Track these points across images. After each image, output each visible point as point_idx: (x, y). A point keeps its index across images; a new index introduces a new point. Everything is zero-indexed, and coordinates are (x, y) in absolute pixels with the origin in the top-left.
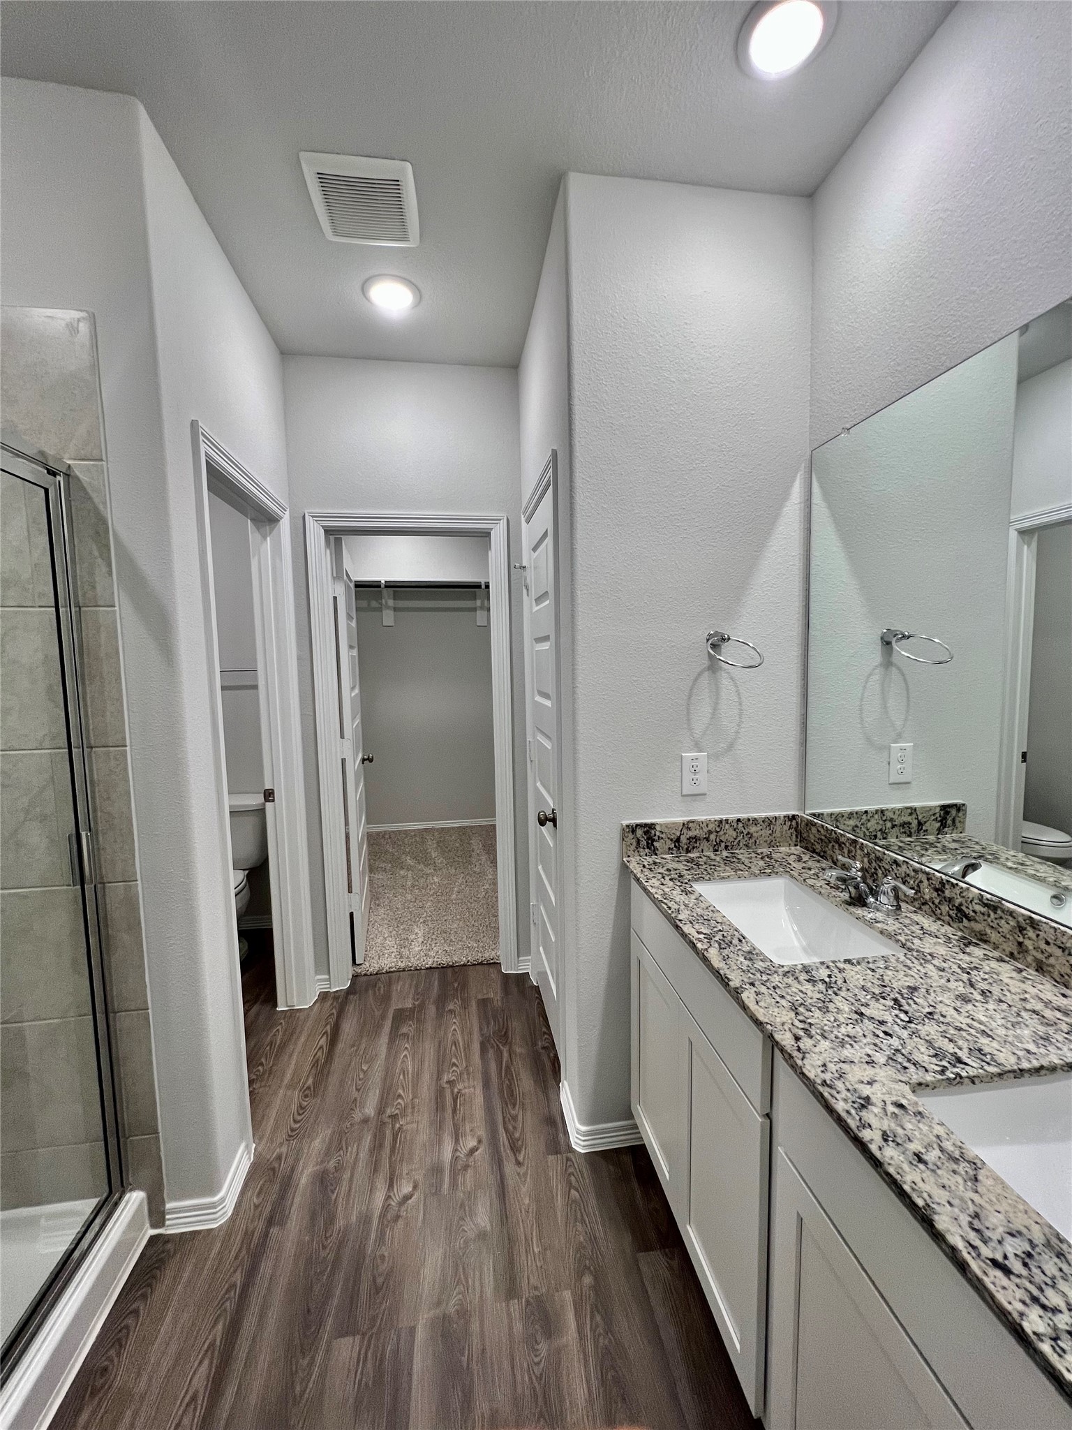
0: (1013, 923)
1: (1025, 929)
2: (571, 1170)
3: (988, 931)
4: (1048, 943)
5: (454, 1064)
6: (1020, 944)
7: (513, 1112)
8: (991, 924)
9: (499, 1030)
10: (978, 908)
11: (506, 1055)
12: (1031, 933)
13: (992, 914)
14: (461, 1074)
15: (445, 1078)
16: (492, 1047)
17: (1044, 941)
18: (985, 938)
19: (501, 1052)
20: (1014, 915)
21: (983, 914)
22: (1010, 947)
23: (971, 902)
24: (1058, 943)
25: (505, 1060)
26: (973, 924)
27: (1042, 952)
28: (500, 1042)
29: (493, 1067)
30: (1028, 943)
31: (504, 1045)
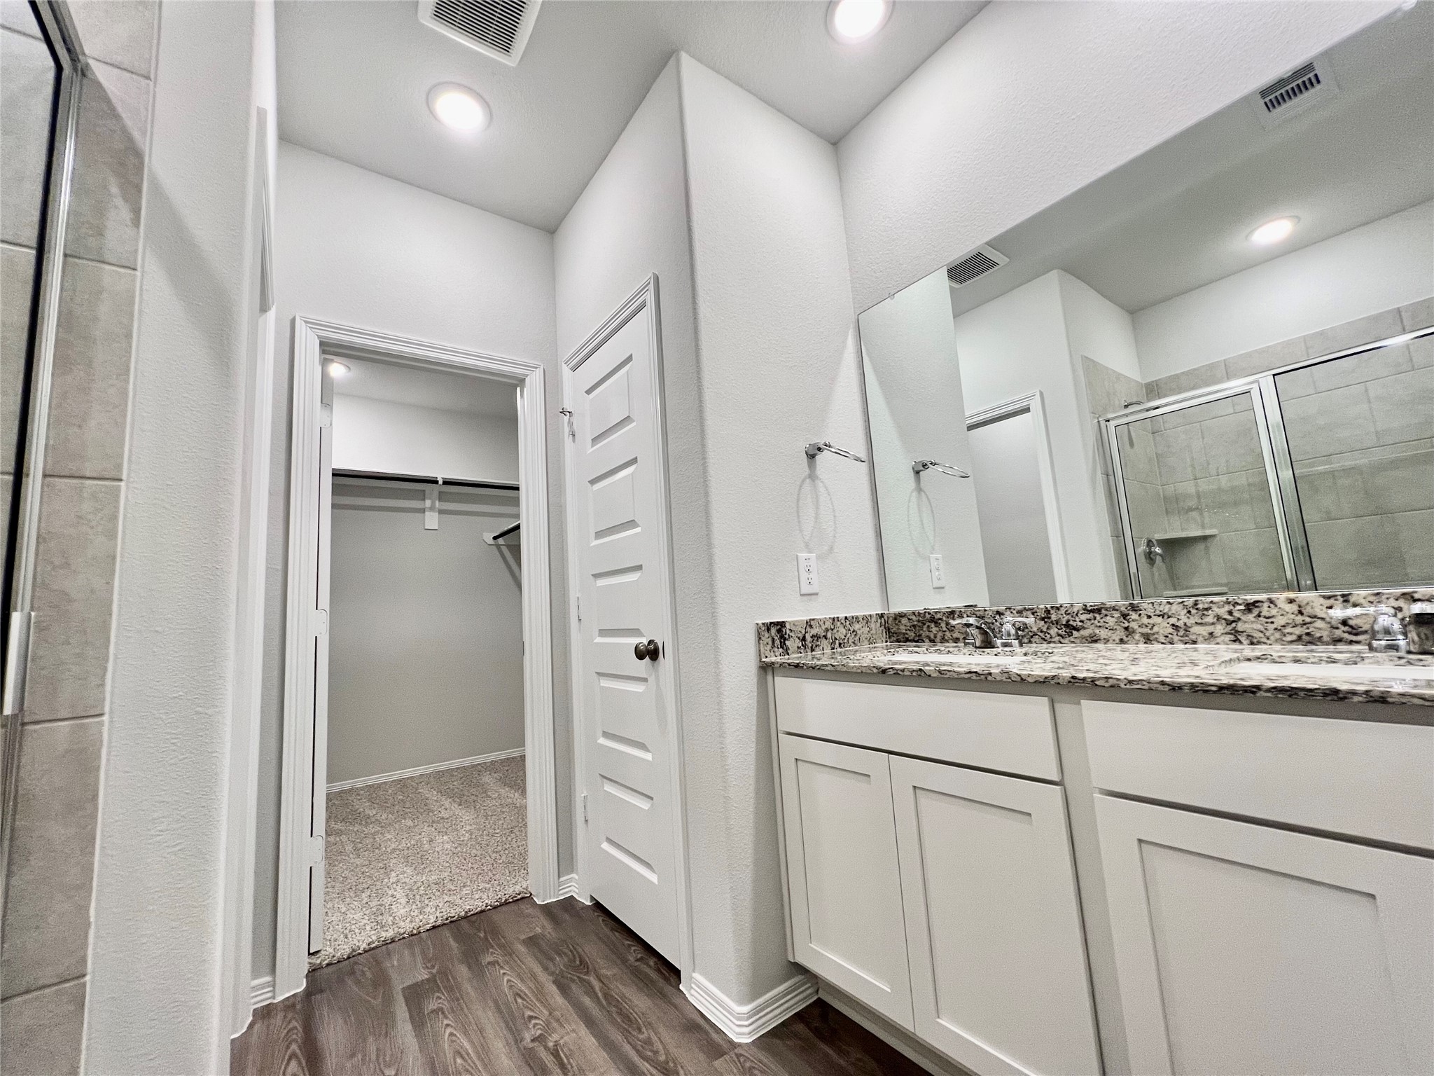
0: (1117, 615)
1: (1128, 615)
2: (748, 1065)
3: (1097, 631)
4: (1149, 617)
5: (531, 1018)
6: (1126, 629)
7: (641, 1037)
8: (1099, 624)
9: (570, 961)
10: (1083, 617)
11: (597, 985)
12: (1134, 616)
13: (1097, 615)
14: (548, 1024)
15: (528, 1037)
16: (573, 981)
17: (1146, 617)
18: (1095, 638)
19: (589, 983)
20: (1117, 608)
21: (1090, 620)
22: (1121, 634)
23: (1077, 615)
24: (1158, 613)
25: (597, 989)
26: (1082, 632)
27: (1147, 626)
28: (581, 973)
29: (587, 1001)
30: (1134, 625)
31: (587, 973)
